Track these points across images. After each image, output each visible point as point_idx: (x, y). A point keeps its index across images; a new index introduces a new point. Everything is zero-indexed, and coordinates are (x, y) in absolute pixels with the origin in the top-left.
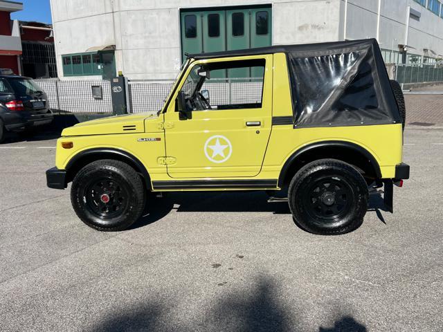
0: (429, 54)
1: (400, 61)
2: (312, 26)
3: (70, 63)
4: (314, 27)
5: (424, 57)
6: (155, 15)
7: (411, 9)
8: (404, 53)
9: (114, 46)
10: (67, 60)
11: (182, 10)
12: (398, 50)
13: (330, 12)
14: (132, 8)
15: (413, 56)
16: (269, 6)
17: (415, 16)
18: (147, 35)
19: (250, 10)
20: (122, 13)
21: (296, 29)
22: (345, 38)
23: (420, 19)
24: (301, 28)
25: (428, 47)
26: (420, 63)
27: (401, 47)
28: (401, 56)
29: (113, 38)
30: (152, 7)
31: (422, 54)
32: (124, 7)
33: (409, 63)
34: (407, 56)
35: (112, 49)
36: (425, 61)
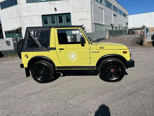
0: (120, 26)
1: (112, 29)
2: (83, 19)
3: (7, 34)
4: (84, 19)
5: (119, 27)
6: (34, 17)
7: (113, 13)
8: (113, 26)
9: (21, 28)
10: (6, 33)
11: (42, 16)
12: (111, 25)
13: (88, 15)
14: (26, 15)
15: (116, 27)
16: (70, 13)
17: (115, 15)
18: (32, 24)
19: (64, 15)
20: (23, 17)
21: (79, 20)
22: (93, 22)
23: (117, 16)
24: (80, 20)
25: (119, 24)
26: (118, 29)
27: (111, 24)
28: (112, 27)
29: (21, 25)
30: (33, 15)
31: (118, 26)
32: (24, 15)
33: (114, 29)
34: (114, 27)
35: (20, 29)
36: (119, 28)
